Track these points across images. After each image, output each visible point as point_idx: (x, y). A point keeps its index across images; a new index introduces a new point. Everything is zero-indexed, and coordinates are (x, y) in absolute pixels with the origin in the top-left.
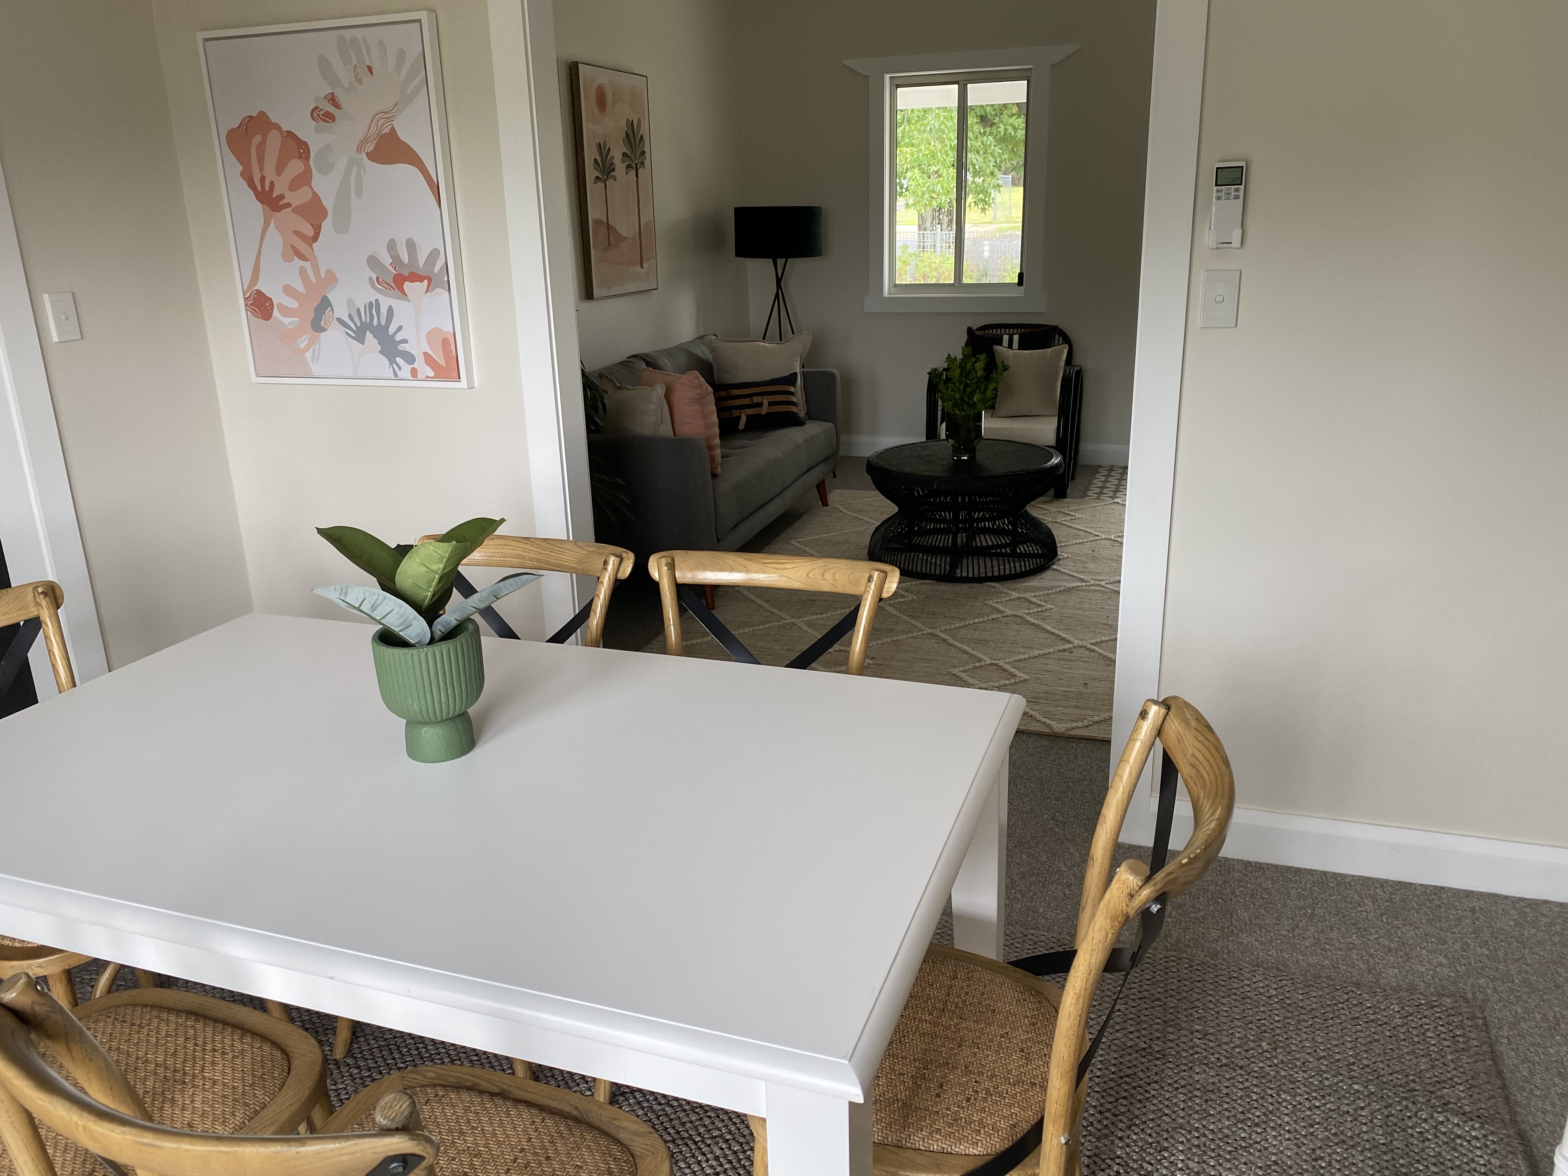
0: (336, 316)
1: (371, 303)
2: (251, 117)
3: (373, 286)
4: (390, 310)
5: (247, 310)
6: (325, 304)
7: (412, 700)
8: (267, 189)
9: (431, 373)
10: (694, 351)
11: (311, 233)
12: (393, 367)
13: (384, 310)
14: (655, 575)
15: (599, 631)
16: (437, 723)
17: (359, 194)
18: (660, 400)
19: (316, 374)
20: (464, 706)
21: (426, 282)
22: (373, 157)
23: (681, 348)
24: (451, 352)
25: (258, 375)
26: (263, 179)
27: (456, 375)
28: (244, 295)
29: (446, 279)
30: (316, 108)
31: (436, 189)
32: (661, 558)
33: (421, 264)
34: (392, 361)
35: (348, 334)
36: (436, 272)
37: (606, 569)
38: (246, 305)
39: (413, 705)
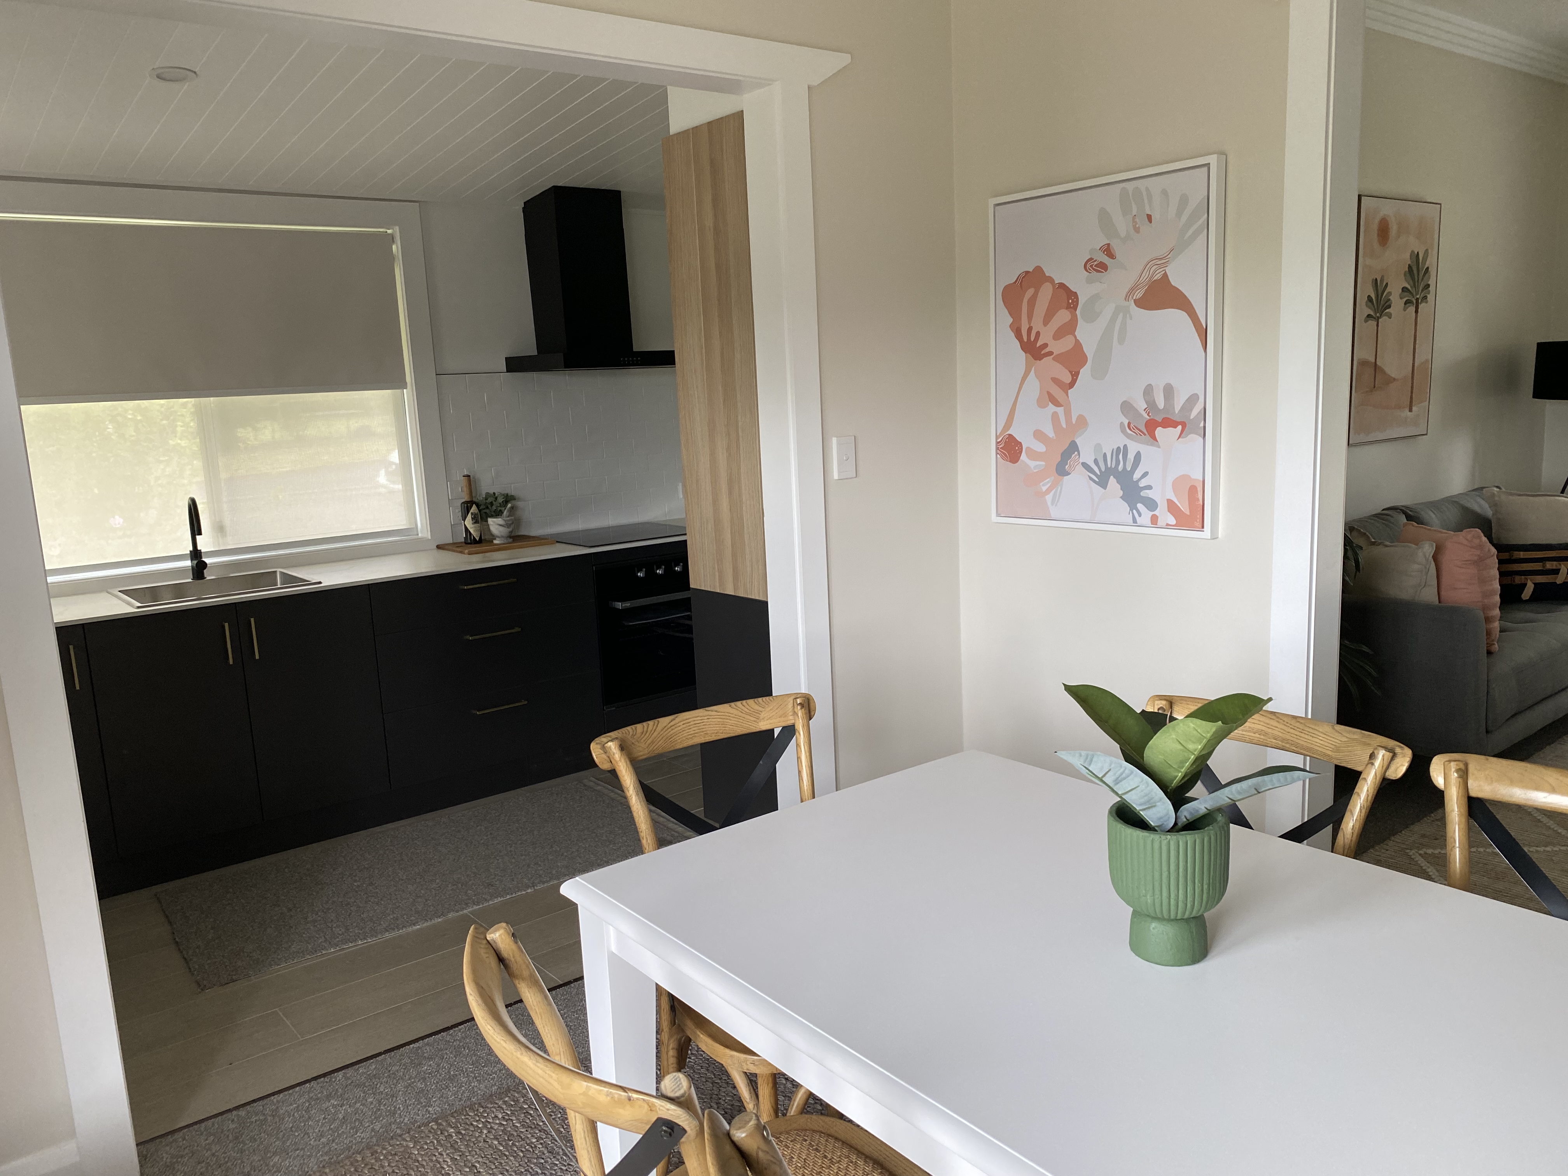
0: (1081, 461)
1: (1119, 448)
2: (1027, 272)
3: (1123, 431)
4: (1138, 457)
5: (997, 453)
6: (1073, 448)
7: (1145, 890)
8: (1032, 339)
9: (1172, 521)
10: (1468, 505)
11: (1067, 379)
12: (1133, 513)
13: (1131, 456)
14: (1439, 780)
15: (1355, 836)
16: (1170, 920)
17: (1121, 341)
18: (1427, 560)
19: (1053, 517)
20: (1203, 909)
21: (1180, 427)
22: (1142, 303)
23: (1451, 501)
24: (1198, 500)
25: (998, 515)
26: (1030, 330)
27: (1199, 524)
28: (996, 439)
29: (1202, 425)
30: (1091, 259)
31: (1203, 334)
32: (1450, 761)
33: (1177, 408)
34: (1133, 507)
35: (1091, 478)
36: (1192, 418)
37: (1373, 764)
38: (997, 449)
39: (1145, 896)
